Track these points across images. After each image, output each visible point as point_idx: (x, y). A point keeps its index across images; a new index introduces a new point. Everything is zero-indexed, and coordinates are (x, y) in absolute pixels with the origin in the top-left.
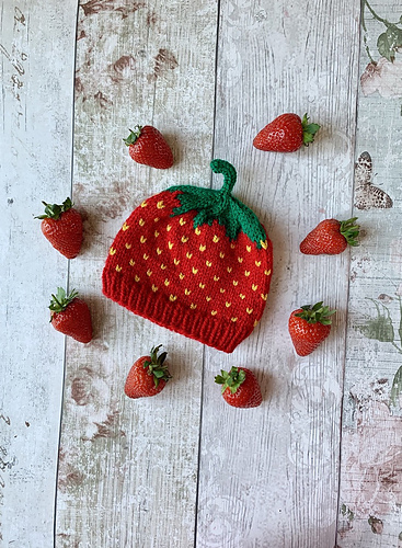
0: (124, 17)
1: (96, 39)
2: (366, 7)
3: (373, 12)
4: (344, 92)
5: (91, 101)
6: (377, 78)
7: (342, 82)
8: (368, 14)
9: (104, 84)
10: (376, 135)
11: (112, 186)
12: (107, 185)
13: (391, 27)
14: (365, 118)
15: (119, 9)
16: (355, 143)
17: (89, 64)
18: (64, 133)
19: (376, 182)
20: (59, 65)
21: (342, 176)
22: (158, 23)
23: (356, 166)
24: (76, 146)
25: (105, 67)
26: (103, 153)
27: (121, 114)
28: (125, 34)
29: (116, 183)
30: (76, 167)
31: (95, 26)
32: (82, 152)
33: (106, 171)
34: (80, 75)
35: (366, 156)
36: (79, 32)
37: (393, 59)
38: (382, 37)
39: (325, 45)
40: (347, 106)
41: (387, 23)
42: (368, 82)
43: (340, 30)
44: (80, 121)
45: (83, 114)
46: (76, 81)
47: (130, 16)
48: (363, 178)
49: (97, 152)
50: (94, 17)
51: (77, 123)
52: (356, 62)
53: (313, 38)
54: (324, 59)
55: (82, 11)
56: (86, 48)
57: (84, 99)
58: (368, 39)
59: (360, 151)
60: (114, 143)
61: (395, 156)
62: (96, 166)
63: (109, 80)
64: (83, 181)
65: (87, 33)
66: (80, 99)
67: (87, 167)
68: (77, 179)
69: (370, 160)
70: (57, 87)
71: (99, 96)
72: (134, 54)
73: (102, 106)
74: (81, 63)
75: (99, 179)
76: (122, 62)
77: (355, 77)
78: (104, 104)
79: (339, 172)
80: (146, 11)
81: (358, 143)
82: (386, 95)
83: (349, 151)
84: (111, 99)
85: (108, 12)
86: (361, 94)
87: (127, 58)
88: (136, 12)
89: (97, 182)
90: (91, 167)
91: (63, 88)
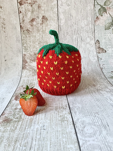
0: (32, 6)
1: (25, 14)
2: (95, 1)
3: (97, 2)
4: (91, 25)
5: (26, 32)
6: (98, 21)
7: (90, 22)
8: (96, 3)
9: (29, 27)
10: (99, 35)
11: (34, 54)
12: (32, 54)
13: (102, 7)
14: (96, 31)
15: (30, 3)
16: (95, 38)
17: (23, 21)
18: (19, 41)
19: (101, 47)
20: (15, 22)
21: (93, 46)
22: (41, 8)
23: (96, 43)
24: (23, 44)
25: (28, 22)
26: (30, 45)
27: (34, 35)
28: (32, 12)
29: (34, 53)
30: (23, 50)
31: (23, 9)
32: (25, 45)
33: (31, 50)
34: (22, 24)
35: (98, 41)
36: (19, 12)
37: (102, 15)
38: (100, 9)
39: (85, 13)
40: (92, 29)
41: (101, 6)
42: (96, 22)
43: (89, 8)
44: (23, 37)
45: (24, 35)
46: (21, 26)
47: (33, 5)
48: (98, 46)
49: (29, 45)
50: (23, 6)
51: (22, 38)
52: (93, 17)
53: (82, 11)
54: (85, 17)
55: (19, 4)
56: (22, 16)
57: (24, 31)
58: (96, 10)
59: (96, 39)
60: (33, 43)
61: (105, 40)
62: (29, 49)
63: (30, 25)
64: (25, 53)
65: (22, 12)
66: (22, 31)
67: (26, 49)
68: (24, 53)
69: (99, 42)
70: (15, 28)
71: (27, 30)
72: (36, 18)
73: (29, 33)
74: (21, 21)
75: (30, 52)
76: (33, 20)
77: (93, 21)
78: (29, 32)
79: (92, 45)
80: (37, 4)
81: (96, 37)
82: (101, 25)
83: (93, 40)
84: (31, 30)
85: (26, 4)
86: (95, 25)
87: (34, 19)
88: (35, 4)
89: (29, 53)
90: (27, 49)
91: (17, 28)
